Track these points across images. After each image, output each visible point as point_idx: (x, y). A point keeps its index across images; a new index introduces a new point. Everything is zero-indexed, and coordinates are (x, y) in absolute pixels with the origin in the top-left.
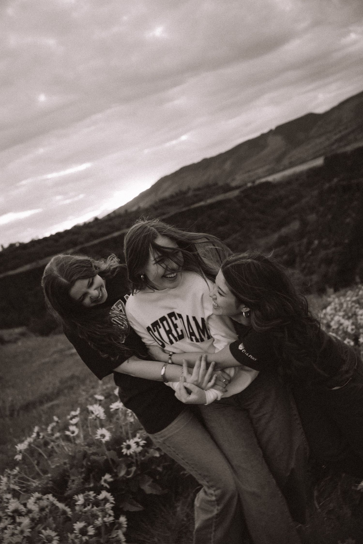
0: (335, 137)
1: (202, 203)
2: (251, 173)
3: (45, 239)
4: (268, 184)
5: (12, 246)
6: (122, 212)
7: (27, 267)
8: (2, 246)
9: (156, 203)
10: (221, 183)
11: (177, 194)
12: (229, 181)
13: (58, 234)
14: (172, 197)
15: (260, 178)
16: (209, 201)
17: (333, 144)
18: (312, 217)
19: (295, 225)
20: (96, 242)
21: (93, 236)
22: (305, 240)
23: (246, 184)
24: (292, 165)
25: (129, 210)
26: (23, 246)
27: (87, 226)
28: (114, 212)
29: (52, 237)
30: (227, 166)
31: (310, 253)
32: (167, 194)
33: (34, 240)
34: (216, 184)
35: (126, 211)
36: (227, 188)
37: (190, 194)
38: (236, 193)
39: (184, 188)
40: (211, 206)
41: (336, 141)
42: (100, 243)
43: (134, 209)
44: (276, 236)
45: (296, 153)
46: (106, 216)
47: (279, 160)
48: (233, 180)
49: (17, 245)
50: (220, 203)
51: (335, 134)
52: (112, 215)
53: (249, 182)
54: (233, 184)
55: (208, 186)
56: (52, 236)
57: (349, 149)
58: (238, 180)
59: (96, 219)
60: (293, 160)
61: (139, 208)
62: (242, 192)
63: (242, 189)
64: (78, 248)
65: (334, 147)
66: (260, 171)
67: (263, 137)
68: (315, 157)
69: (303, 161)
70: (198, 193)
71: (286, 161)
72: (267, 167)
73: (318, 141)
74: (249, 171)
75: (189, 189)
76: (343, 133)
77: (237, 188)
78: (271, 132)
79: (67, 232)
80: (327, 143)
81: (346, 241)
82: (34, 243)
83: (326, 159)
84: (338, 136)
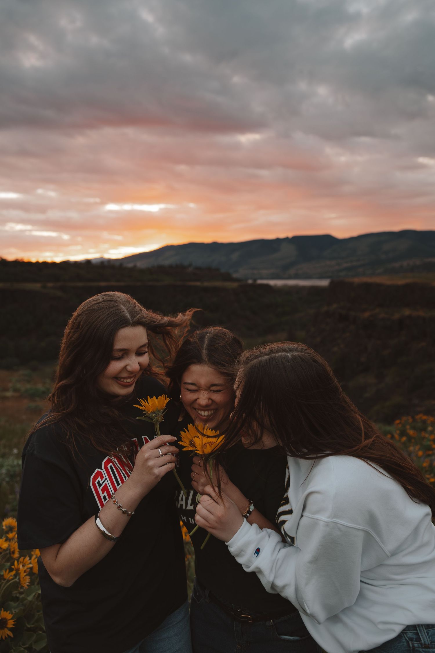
0: (346, 265)
1: (198, 284)
2: (255, 271)
3: (30, 264)
4: (268, 286)
6: (118, 264)
9: (153, 267)
10: (223, 270)
11: (177, 266)
12: (231, 271)
13: (45, 264)
14: (171, 267)
15: (262, 278)
16: (206, 284)
17: (341, 271)
20: (81, 284)
21: (79, 278)
23: (247, 280)
24: (296, 277)
25: (124, 265)
26: (4, 263)
27: (77, 265)
28: (110, 261)
30: (235, 256)
32: (167, 263)
33: (18, 261)
34: (218, 270)
35: (121, 265)
36: (228, 277)
37: (190, 270)
38: (235, 285)
39: (186, 263)
40: (206, 290)
41: (345, 269)
43: (130, 265)
45: (305, 267)
46: (99, 263)
47: (286, 268)
48: (236, 271)
50: (215, 289)
51: (347, 262)
52: (106, 264)
53: (250, 279)
54: (235, 276)
55: (209, 269)
56: (37, 263)
57: (357, 280)
58: (240, 273)
59: (88, 262)
60: (300, 272)
61: (135, 266)
62: (240, 286)
63: (241, 283)
64: (59, 284)
66: (265, 272)
67: (278, 241)
68: (321, 277)
69: (307, 277)
70: (198, 272)
71: (292, 271)
72: (273, 270)
73: (328, 263)
74: (254, 269)
75: (190, 265)
76: (355, 264)
77: (237, 280)
78: (286, 239)
79: (54, 264)
80: (337, 268)
82: (18, 264)
83: (332, 283)
84: (349, 265)
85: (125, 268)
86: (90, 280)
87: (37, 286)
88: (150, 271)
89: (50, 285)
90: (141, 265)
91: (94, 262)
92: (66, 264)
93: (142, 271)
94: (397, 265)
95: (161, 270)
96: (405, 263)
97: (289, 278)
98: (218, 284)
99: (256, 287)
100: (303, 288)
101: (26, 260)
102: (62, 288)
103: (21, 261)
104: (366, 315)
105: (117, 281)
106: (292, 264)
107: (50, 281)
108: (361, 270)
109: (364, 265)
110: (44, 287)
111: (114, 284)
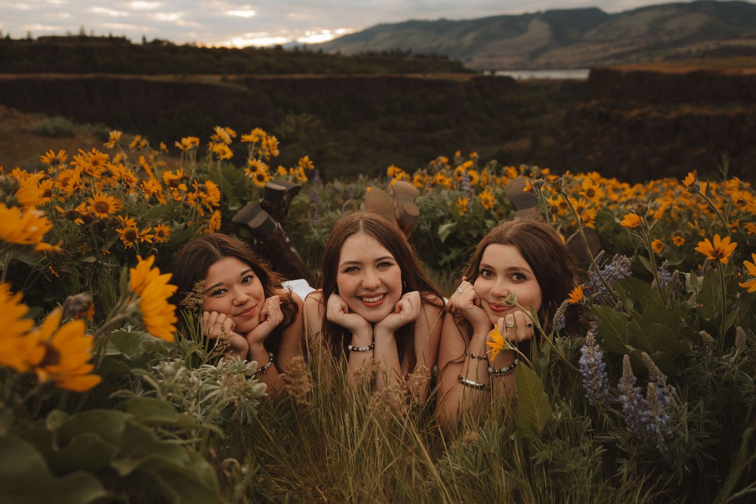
0: (615, 51)
1: (419, 76)
2: (494, 60)
3: (204, 50)
4: (509, 79)
5: (157, 42)
6: (316, 50)
7: (168, 78)
8: (144, 39)
9: (362, 54)
10: (452, 59)
11: (392, 52)
12: (463, 59)
13: (223, 50)
14: (385, 54)
15: (503, 69)
16: (430, 76)
17: (607, 58)
18: (548, 141)
19: (525, 144)
20: (269, 77)
21: (268, 68)
23: (483, 71)
24: (548, 67)
25: (325, 51)
26: (171, 48)
27: (264, 52)
28: (305, 46)
30: (468, 39)
32: (379, 49)
33: (188, 46)
34: (445, 57)
35: (321, 51)
36: (457, 68)
37: (409, 58)
38: (467, 78)
39: (404, 49)
40: (429, 84)
41: (614, 56)
42: (274, 80)
43: (333, 52)
44: (496, 149)
45: (559, 54)
46: (291, 48)
47: (535, 55)
48: (470, 60)
49: (165, 44)
50: (441, 85)
51: (615, 47)
52: (301, 50)
53: (487, 70)
54: (467, 65)
55: (434, 57)
56: (214, 49)
57: (626, 68)
58: (475, 62)
59: (279, 48)
60: (552, 61)
61: (339, 53)
62: (473, 79)
63: (475, 75)
64: (243, 76)
65: (608, 63)
66: (506, 61)
67: (526, 18)
68: (580, 67)
69: (563, 67)
70: (420, 60)
71: (542, 60)
72: (517, 59)
73: (591, 47)
74: (492, 56)
75: (410, 52)
76: (626, 49)
77: (469, 71)
78: (538, 15)
79: (235, 51)
80: (602, 54)
82: (190, 50)
84: (619, 50)
85: (327, 56)
86: (282, 72)
87: (215, 79)
88: (358, 59)
89: (232, 77)
90: (347, 51)
91: (285, 48)
92: (250, 52)
93: (347, 60)
94: (683, 50)
95: (372, 58)
96: (694, 48)
97: (538, 69)
98: (445, 76)
99: (493, 80)
100: (555, 82)
101: (199, 45)
102: (248, 82)
103: (193, 46)
104: (634, 113)
105: (317, 72)
106: (543, 50)
107: (231, 73)
108: (633, 57)
109: (638, 51)
110: (224, 80)
111: (311, 76)
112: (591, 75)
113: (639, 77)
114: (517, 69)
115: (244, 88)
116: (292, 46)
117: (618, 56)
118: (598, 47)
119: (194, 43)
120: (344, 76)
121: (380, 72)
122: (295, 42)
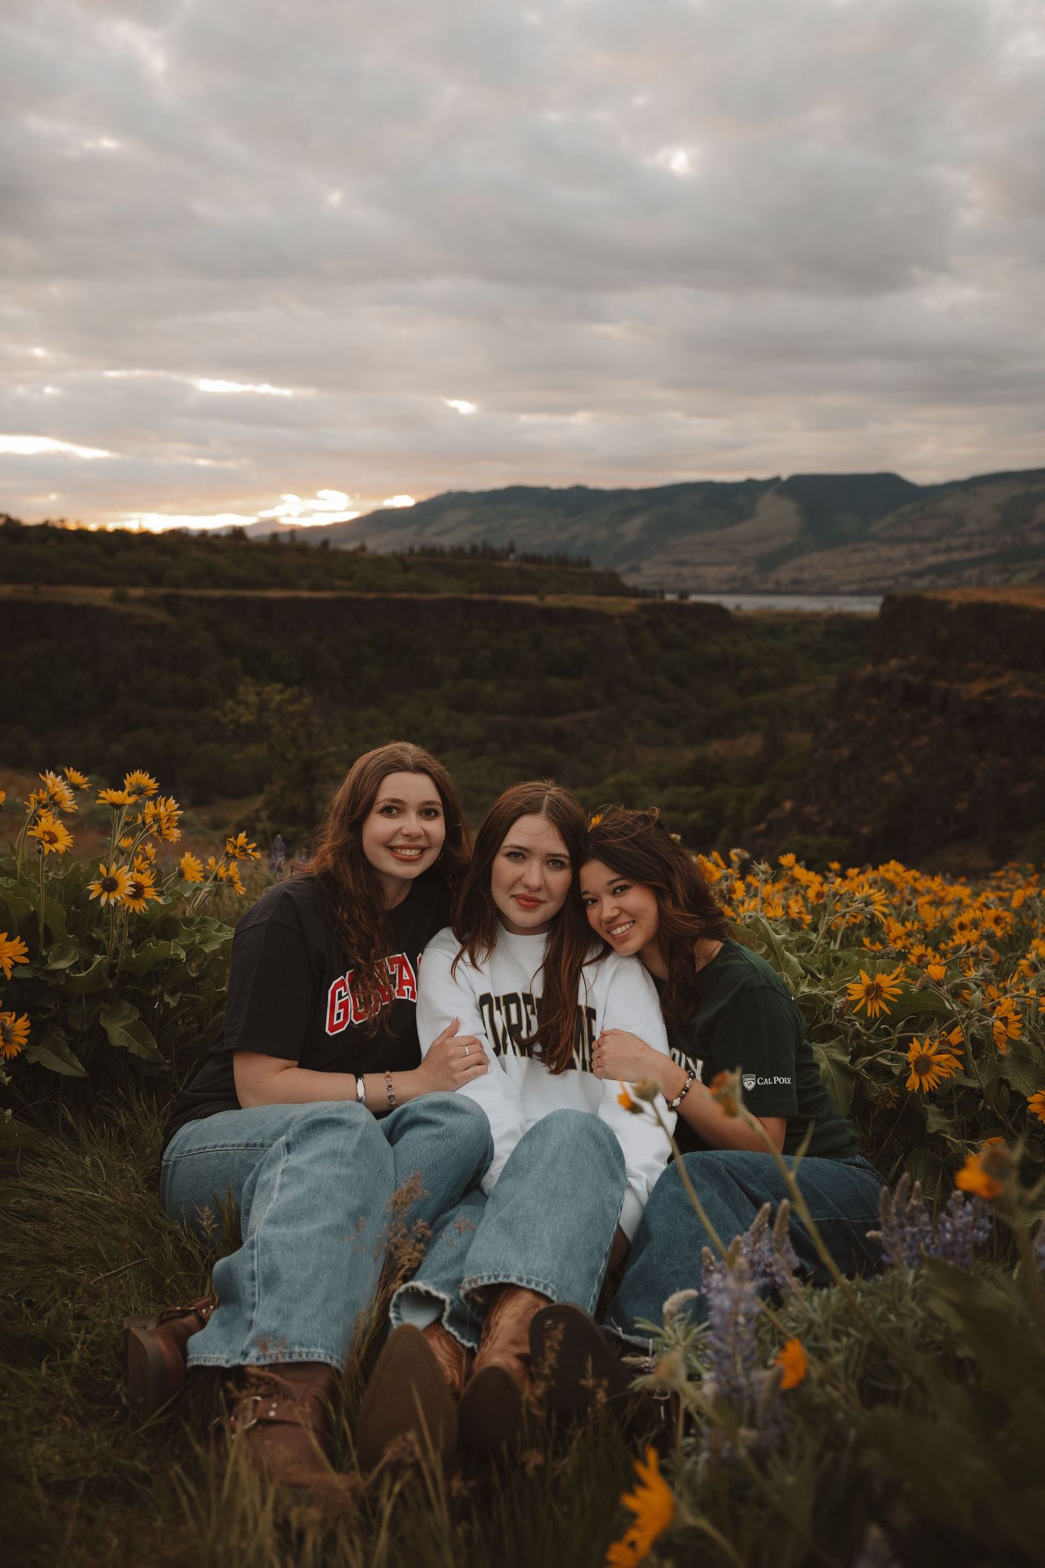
0: (932, 560)
1: (531, 599)
2: (686, 571)
3: (82, 535)
4: (719, 610)
6: (315, 542)
9: (411, 552)
10: (598, 567)
11: (474, 549)
12: (620, 569)
13: (122, 536)
14: (458, 552)
15: (703, 590)
16: (551, 600)
17: (919, 575)
18: (800, 740)
19: (751, 745)
20: (215, 593)
21: (213, 577)
22: (761, 791)
23: (662, 593)
24: (797, 588)
25: (334, 544)
26: (14, 530)
27: (205, 540)
28: (293, 533)
29: (102, 536)
30: (632, 528)
31: (762, 826)
32: (447, 542)
33: (49, 525)
34: (585, 563)
35: (326, 543)
36: (610, 585)
37: (510, 562)
38: (630, 604)
39: (499, 544)
40: (550, 615)
41: (931, 569)
42: (224, 601)
43: (350, 546)
44: (690, 754)
45: (821, 562)
46: (264, 536)
47: (768, 563)
48: (634, 569)
50: (576, 616)
51: (935, 552)
52: (285, 540)
53: (672, 592)
54: (630, 581)
55: (562, 561)
56: (102, 533)
57: (957, 597)
58: (646, 574)
59: (238, 534)
60: (805, 575)
61: (363, 548)
62: (643, 608)
63: (649, 601)
64: (162, 591)
65: (919, 583)
66: (711, 574)
67: (751, 486)
68: (862, 593)
69: (828, 590)
70: (532, 567)
71: (785, 574)
72: (732, 569)
73: (884, 551)
74: (682, 563)
75: (511, 549)
76: (955, 556)
77: (635, 593)
78: (774, 483)
79: (146, 538)
80: (908, 566)
81: (865, 830)
82: (49, 534)
83: (887, 606)
84: (942, 558)
85: (337, 553)
86: (241, 584)
87: (101, 596)
88: (403, 562)
89: (137, 592)
90: (378, 545)
91: (251, 534)
92: (177, 541)
93: (380, 562)
95: (432, 560)
97: (778, 591)
98: (585, 601)
99: (684, 612)
100: (813, 618)
102: (168, 603)
103: (59, 525)
104: (977, 688)
105: (314, 587)
106: (785, 554)
107: (135, 584)
108: (972, 573)
109: (981, 561)
110: (120, 598)
111: (305, 594)
112: (883, 606)
113: (984, 614)
114: (732, 592)
115: (160, 616)
116: (268, 531)
117: (939, 570)
118: (899, 551)
119: (62, 521)
120: (371, 596)
121: (448, 590)
122: (273, 521)
